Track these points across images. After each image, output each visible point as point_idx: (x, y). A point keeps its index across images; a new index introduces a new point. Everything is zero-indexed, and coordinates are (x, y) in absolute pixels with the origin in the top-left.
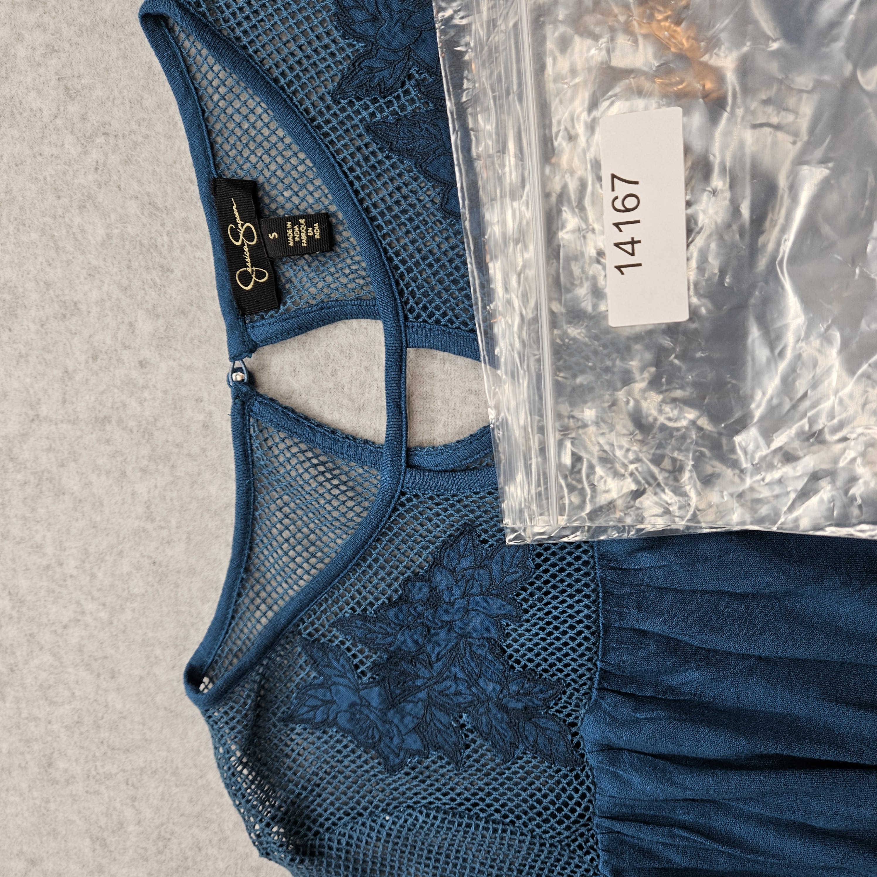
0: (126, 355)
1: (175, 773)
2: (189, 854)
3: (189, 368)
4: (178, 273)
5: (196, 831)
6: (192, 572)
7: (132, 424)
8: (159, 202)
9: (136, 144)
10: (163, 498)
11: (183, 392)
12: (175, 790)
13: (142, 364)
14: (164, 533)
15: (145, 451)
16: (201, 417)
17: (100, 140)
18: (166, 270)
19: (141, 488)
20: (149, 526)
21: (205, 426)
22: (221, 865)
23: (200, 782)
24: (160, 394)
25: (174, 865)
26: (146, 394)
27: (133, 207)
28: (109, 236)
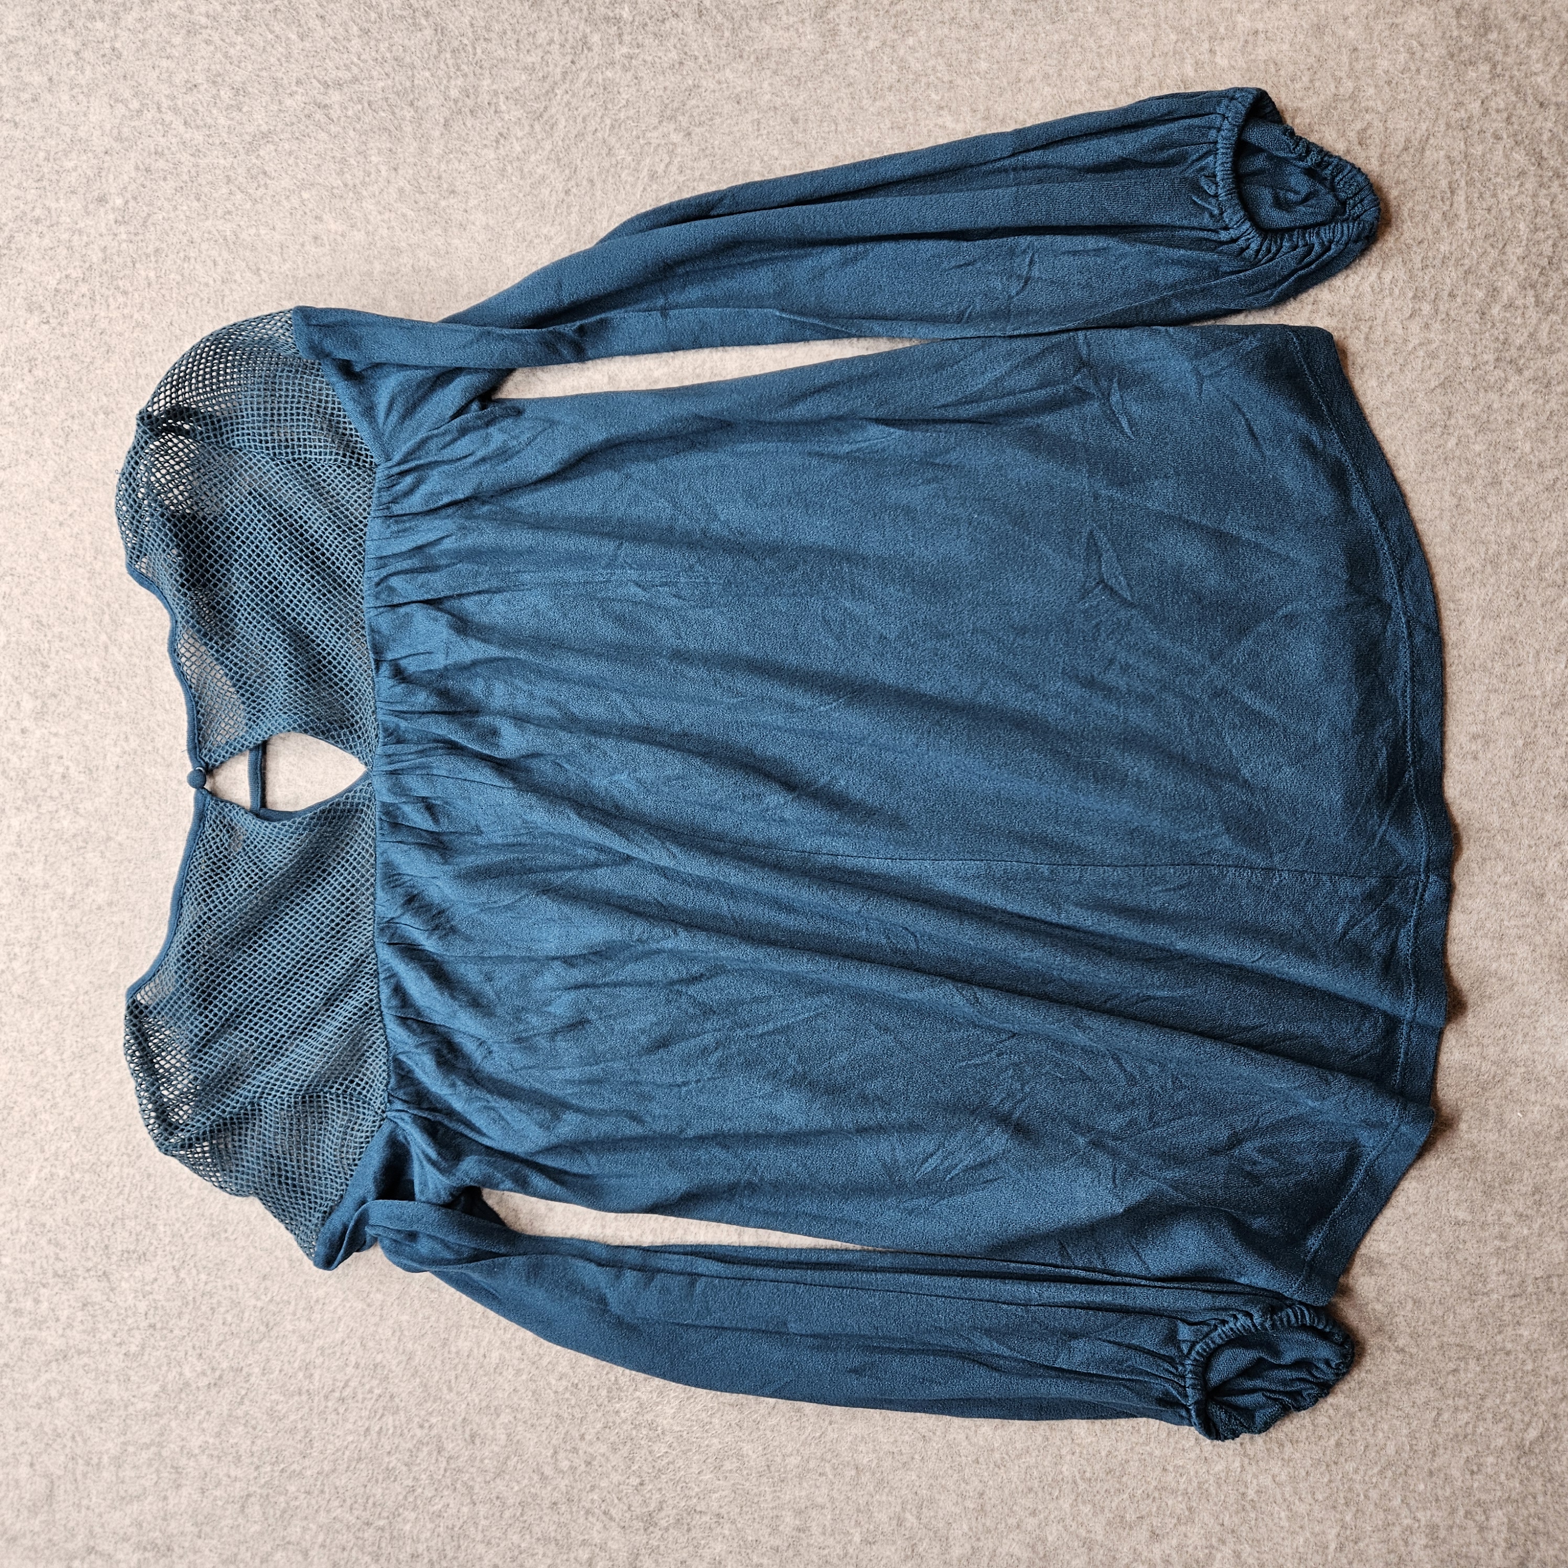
0: (12, 724)
1: (21, 1051)
2: (27, 1119)
3: (56, 735)
4: (53, 669)
5: (34, 1099)
6: (46, 886)
7: (12, 774)
8: (44, 621)
9: (31, 583)
10: (30, 829)
11: (50, 751)
12: (20, 1065)
13: (23, 731)
14: (29, 856)
15: (20, 794)
16: (61, 770)
17: (8, 578)
18: (45, 666)
19: (15, 822)
20: (18, 851)
21: (64, 777)
22: (51, 1128)
23: (41, 1057)
24: (33, 753)
25: (15, 1130)
26: (24, 753)
27: (26, 623)
28: (8, 642)
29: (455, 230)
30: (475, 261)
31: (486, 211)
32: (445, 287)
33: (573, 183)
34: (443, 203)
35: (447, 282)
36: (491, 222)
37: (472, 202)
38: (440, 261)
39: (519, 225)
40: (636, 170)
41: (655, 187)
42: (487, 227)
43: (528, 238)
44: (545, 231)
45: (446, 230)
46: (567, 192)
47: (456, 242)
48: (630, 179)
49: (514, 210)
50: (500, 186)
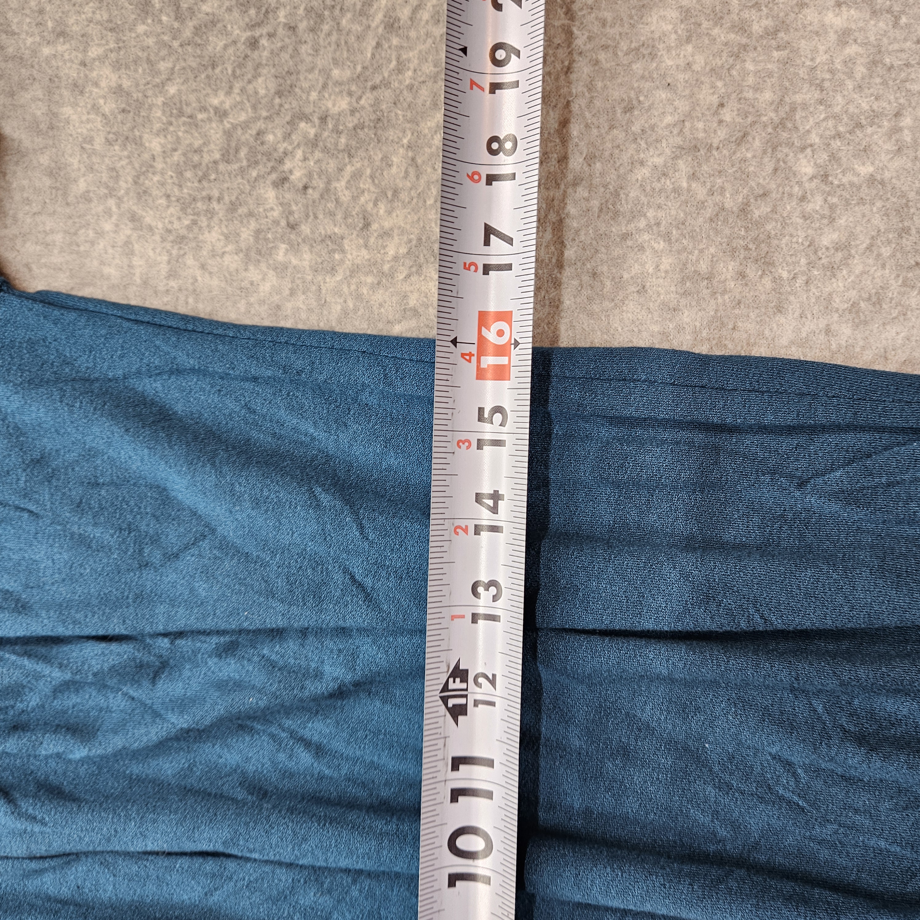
29: (66, 93)
30: (99, 143)
31: (117, 66)
32: (48, 182)
33: (264, 30)
34: (46, 51)
35: (51, 174)
36: (126, 83)
37: (94, 52)
38: (39, 140)
39: (172, 90)
40: (362, 13)
41: (395, 41)
42: (118, 90)
43: (188, 110)
44: (215, 102)
45: (50, 92)
46: (254, 43)
47: (67, 111)
48: (357, 28)
49: (163, 66)
50: (141, 28)
